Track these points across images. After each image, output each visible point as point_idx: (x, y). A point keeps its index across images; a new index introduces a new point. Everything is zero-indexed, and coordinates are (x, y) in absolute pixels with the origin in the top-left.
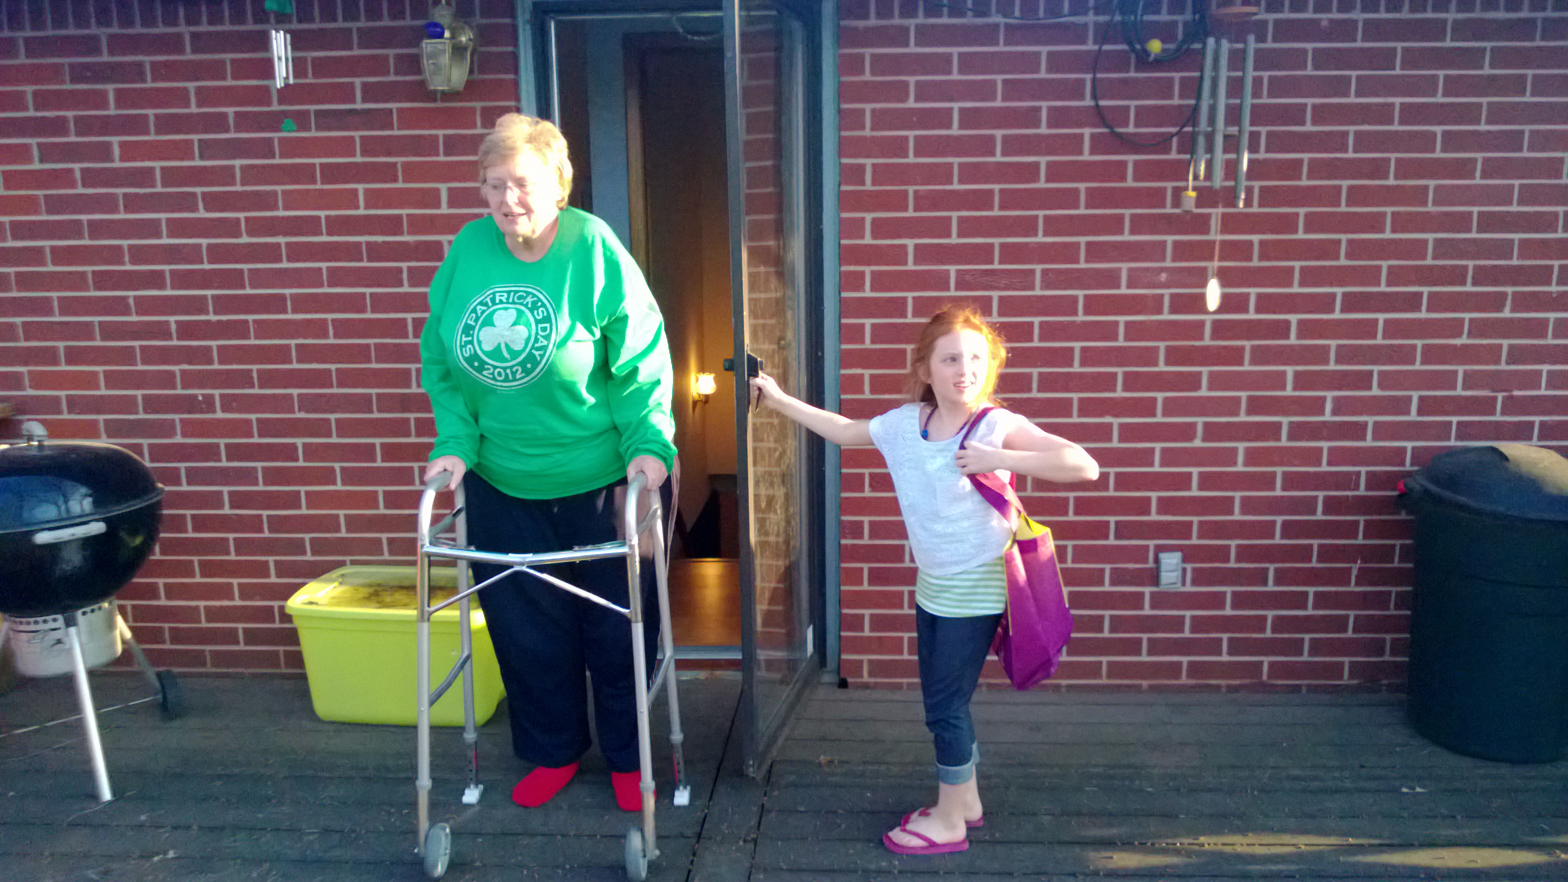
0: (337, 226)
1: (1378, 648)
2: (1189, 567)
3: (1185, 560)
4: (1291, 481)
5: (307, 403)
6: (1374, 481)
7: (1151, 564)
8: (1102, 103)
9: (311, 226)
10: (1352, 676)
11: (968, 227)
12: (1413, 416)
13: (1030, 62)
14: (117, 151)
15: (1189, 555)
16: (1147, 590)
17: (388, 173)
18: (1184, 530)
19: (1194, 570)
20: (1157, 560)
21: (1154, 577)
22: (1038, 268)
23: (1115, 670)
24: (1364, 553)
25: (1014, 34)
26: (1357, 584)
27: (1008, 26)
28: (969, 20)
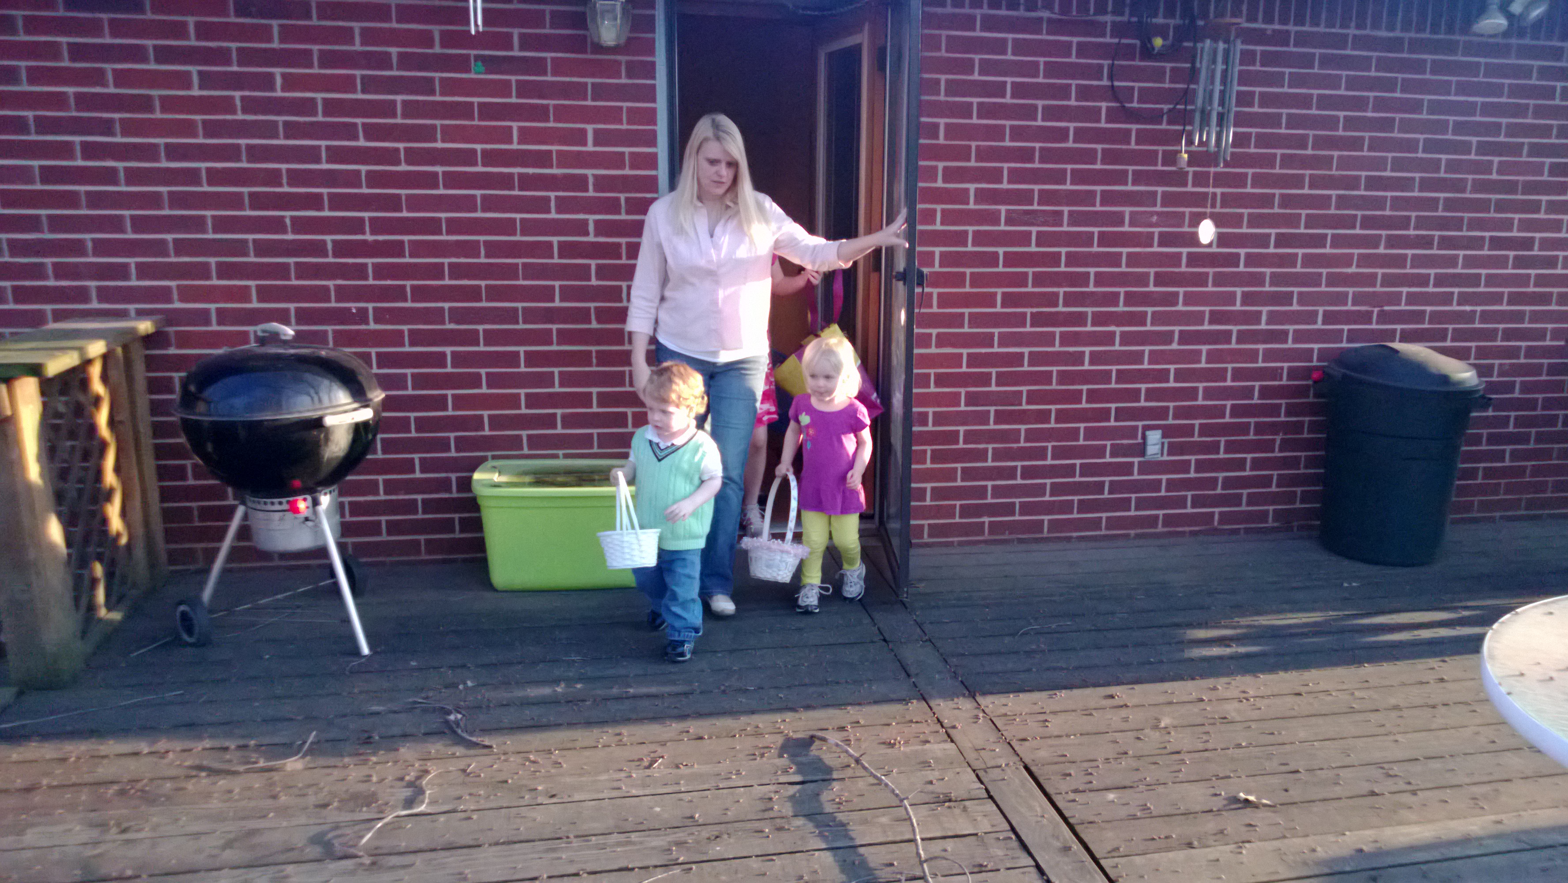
0: (490, 158)
1: (1290, 498)
2: (1166, 441)
3: (1164, 436)
4: (1238, 374)
5: (458, 316)
6: (1293, 373)
7: (1140, 440)
8: (1116, 84)
9: (468, 157)
10: (1274, 521)
11: (1016, 176)
12: (1319, 326)
13: (1066, 49)
14: (279, 81)
15: (1167, 432)
16: (1136, 460)
17: (541, 113)
18: (1162, 413)
19: (1169, 443)
20: (1144, 437)
21: (1141, 450)
22: (1066, 209)
23: (1112, 523)
24: (1285, 427)
25: (1056, 26)
26: (1281, 451)
27: (1050, 21)
28: (1021, 13)
